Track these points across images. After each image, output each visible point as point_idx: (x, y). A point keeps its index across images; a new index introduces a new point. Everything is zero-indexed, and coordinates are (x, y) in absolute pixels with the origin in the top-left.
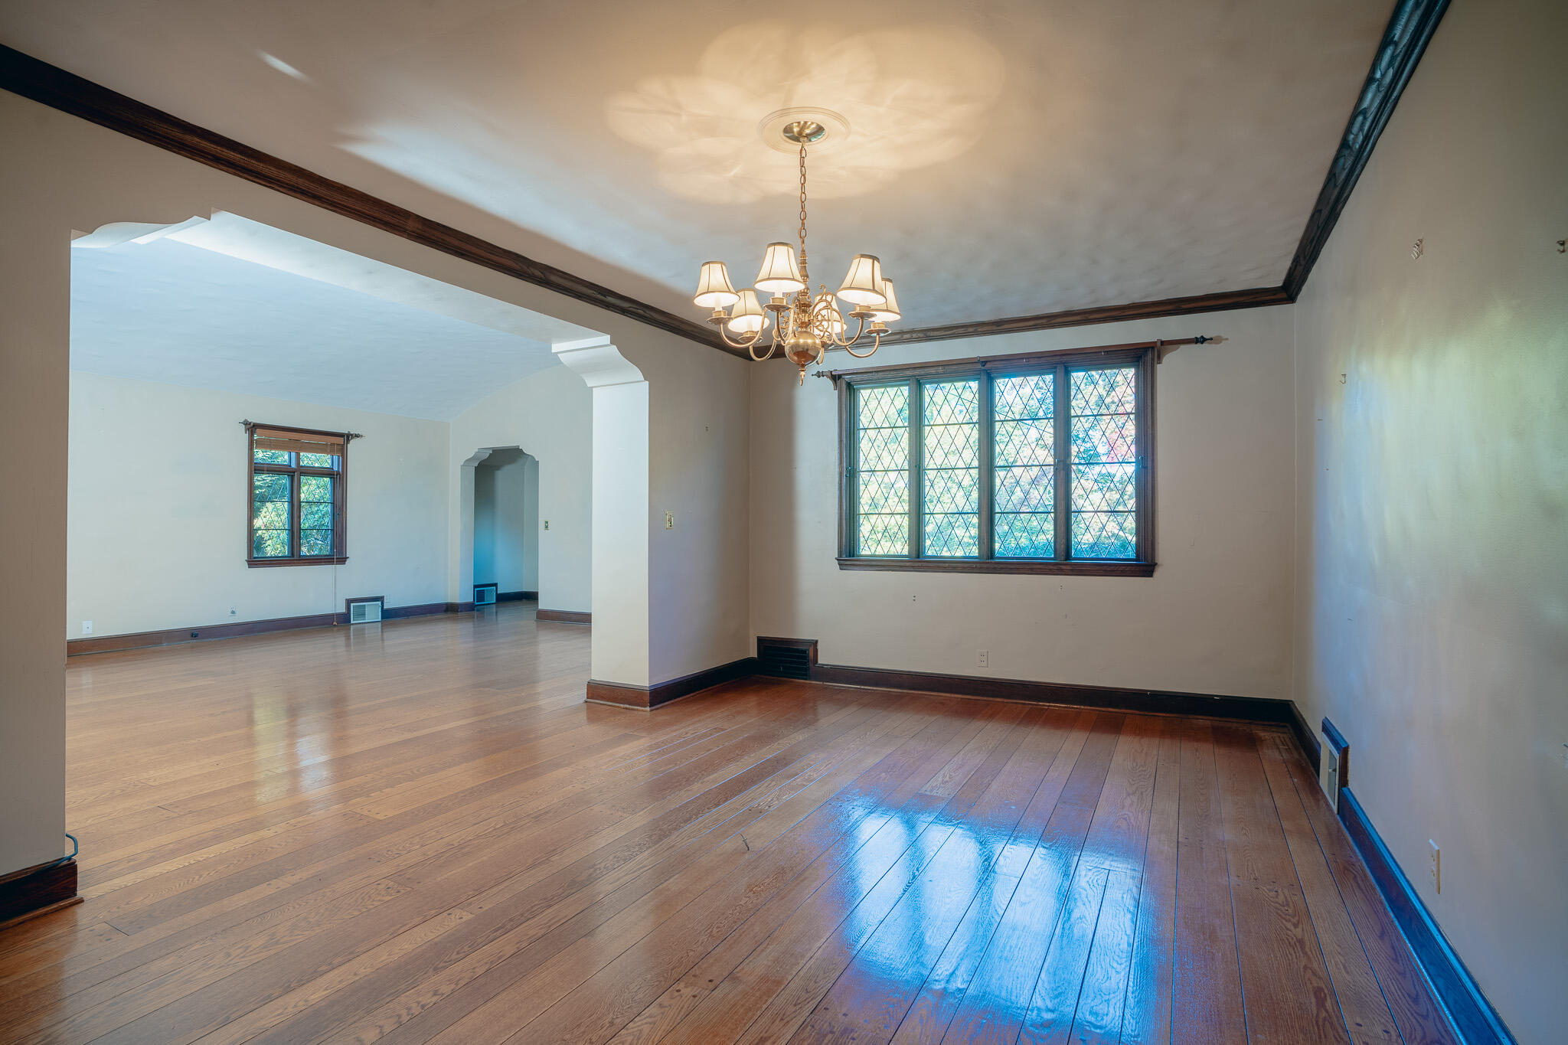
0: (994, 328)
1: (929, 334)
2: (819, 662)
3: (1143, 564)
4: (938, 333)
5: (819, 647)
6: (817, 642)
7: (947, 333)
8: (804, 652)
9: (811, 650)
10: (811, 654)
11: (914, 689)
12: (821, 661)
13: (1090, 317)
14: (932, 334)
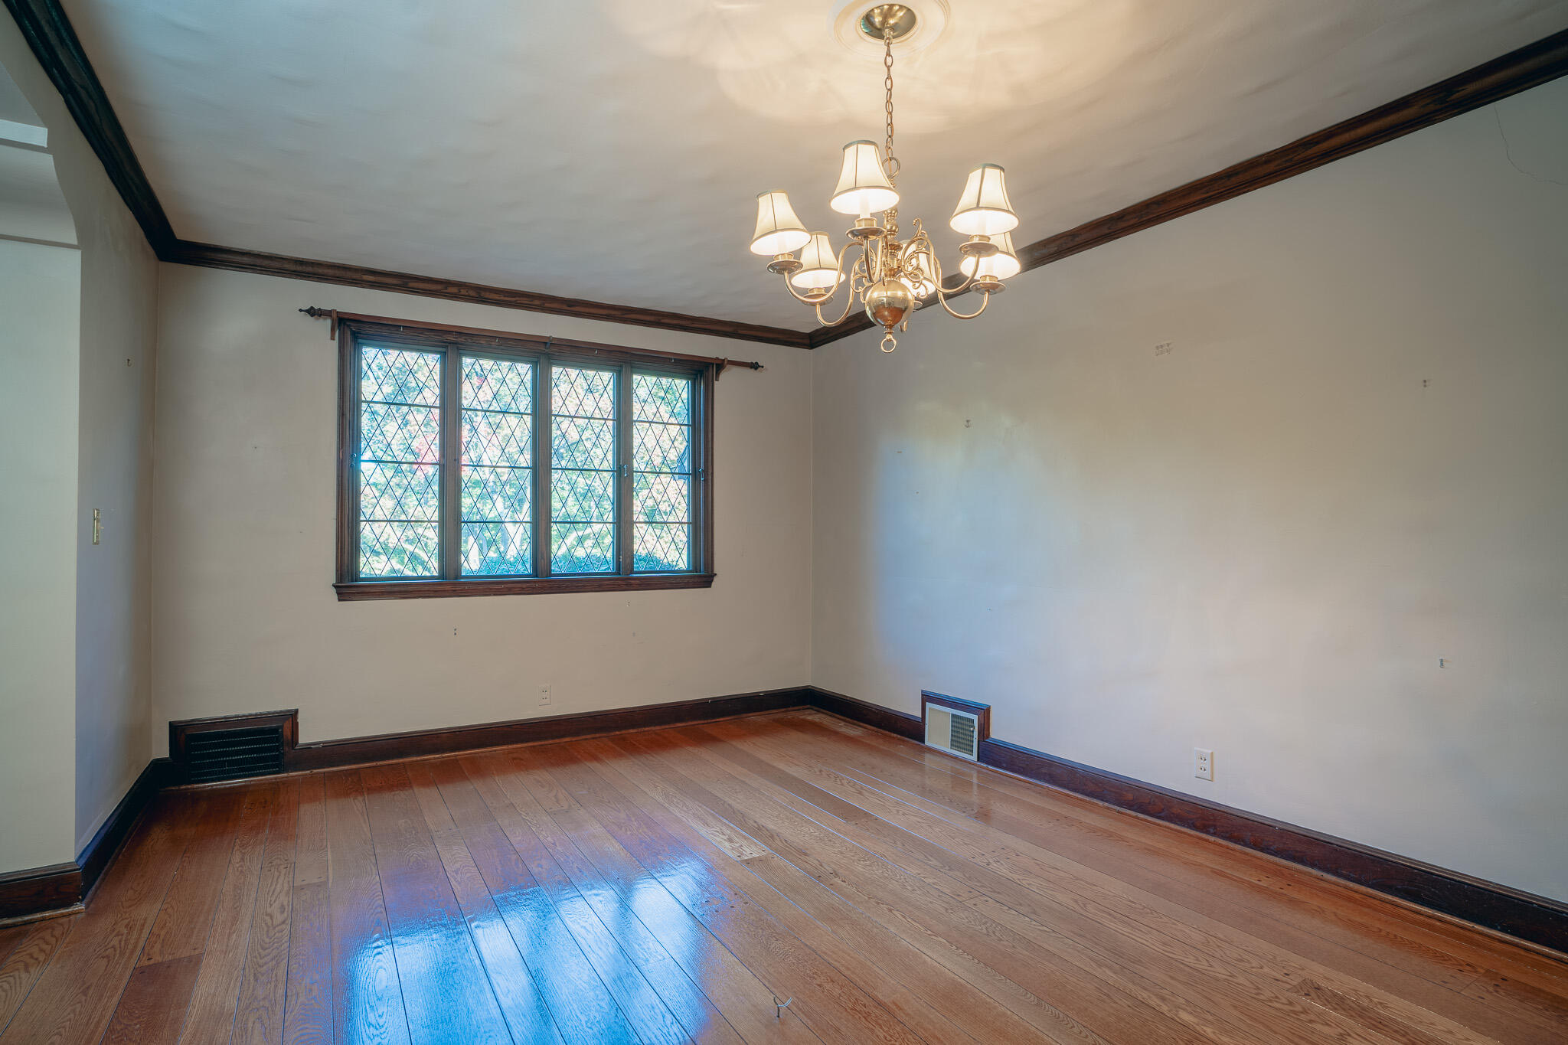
0: (565, 307)
1: (483, 294)
2: (301, 741)
3: (701, 575)
4: (496, 297)
5: (300, 720)
6: (297, 711)
7: (506, 299)
8: (275, 730)
9: (287, 726)
10: (287, 733)
11: (459, 750)
12: (303, 739)
13: (663, 321)
14: (488, 295)
